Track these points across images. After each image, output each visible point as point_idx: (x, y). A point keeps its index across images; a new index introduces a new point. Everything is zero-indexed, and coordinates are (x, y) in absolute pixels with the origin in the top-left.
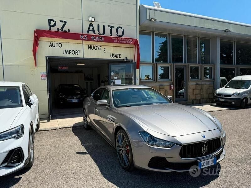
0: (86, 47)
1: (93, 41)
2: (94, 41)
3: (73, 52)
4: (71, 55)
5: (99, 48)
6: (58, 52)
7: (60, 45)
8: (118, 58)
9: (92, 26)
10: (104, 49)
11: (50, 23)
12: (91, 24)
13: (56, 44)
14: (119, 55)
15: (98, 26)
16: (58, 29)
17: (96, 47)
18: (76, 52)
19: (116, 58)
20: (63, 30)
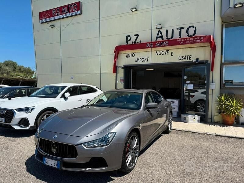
0: (154, 53)
1: (157, 47)
2: (159, 47)
3: (143, 60)
4: (141, 63)
5: (166, 52)
6: (132, 61)
7: (133, 55)
8: (188, 60)
9: (161, 33)
10: (172, 52)
11: (127, 39)
12: (159, 31)
13: (131, 55)
14: (189, 57)
15: (167, 31)
16: (133, 42)
17: (163, 52)
18: (145, 59)
19: (185, 60)
20: (136, 42)
